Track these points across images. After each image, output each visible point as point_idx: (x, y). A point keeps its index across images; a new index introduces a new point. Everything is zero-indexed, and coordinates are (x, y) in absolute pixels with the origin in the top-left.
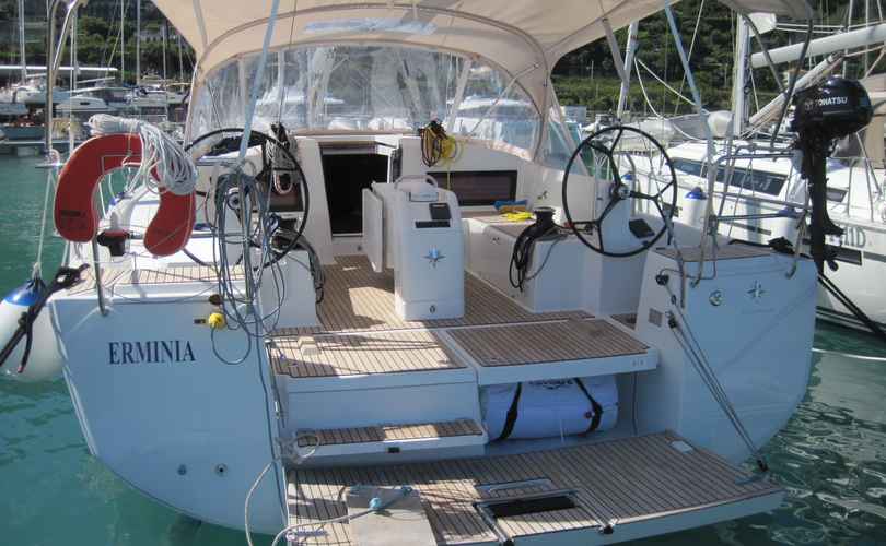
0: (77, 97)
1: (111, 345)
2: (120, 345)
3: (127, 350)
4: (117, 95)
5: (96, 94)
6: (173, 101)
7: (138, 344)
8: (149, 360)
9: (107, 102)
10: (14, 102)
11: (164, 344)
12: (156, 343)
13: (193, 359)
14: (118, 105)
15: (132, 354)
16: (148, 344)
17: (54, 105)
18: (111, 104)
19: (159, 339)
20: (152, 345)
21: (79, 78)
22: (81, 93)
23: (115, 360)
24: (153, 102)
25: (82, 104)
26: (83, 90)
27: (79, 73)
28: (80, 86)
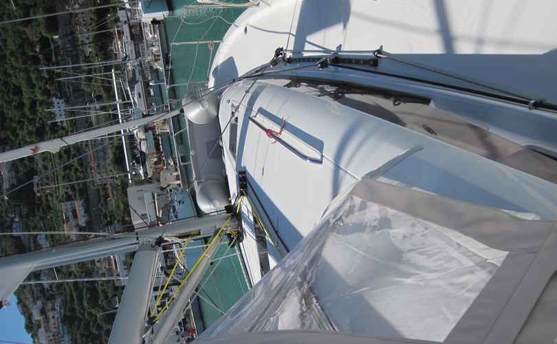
0: (136, 100)
4: (131, 75)
5: (132, 89)
6: (129, 38)
9: (137, 82)
10: (146, 139)
14: (137, 75)
17: (144, 116)
18: (137, 79)
21: (124, 100)
22: (133, 98)
24: (131, 51)
25: (140, 97)
26: (131, 96)
27: (120, 100)
28: (129, 99)
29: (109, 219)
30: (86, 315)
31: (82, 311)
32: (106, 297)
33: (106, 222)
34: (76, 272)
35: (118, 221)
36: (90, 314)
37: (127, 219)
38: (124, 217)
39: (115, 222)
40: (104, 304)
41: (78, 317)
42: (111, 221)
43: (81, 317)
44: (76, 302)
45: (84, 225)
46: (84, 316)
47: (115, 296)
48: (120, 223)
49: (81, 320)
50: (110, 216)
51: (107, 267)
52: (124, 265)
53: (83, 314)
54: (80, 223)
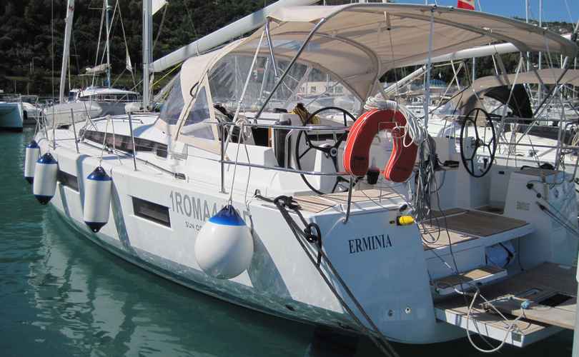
1: (350, 241)
2: (355, 241)
3: (359, 243)
7: (364, 239)
8: (370, 248)
11: (376, 238)
12: (373, 238)
13: (391, 245)
15: (361, 246)
16: (369, 238)
19: (374, 235)
20: (371, 239)
23: (353, 251)
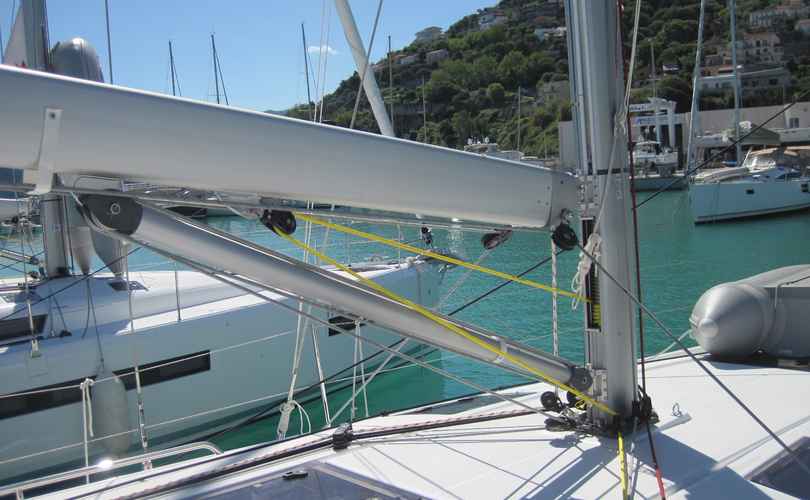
29: (800, 67)
30: (659, 22)
31: (663, 16)
32: (680, 54)
33: (797, 62)
34: (724, 11)
35: (793, 82)
36: (660, 28)
37: (796, 95)
38: (798, 90)
39: (794, 77)
40: (671, 49)
41: (656, 9)
42: (797, 69)
43: (656, 14)
44: (680, 8)
45: (797, 28)
46: (656, 19)
47: (680, 65)
48: (790, 85)
49: (652, 15)
50: (804, 70)
51: (726, 58)
52: (724, 84)
53: (659, 17)
54: (801, 22)
